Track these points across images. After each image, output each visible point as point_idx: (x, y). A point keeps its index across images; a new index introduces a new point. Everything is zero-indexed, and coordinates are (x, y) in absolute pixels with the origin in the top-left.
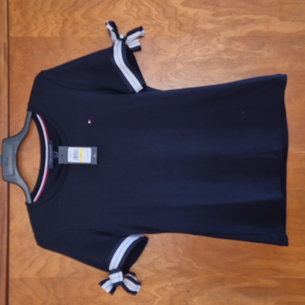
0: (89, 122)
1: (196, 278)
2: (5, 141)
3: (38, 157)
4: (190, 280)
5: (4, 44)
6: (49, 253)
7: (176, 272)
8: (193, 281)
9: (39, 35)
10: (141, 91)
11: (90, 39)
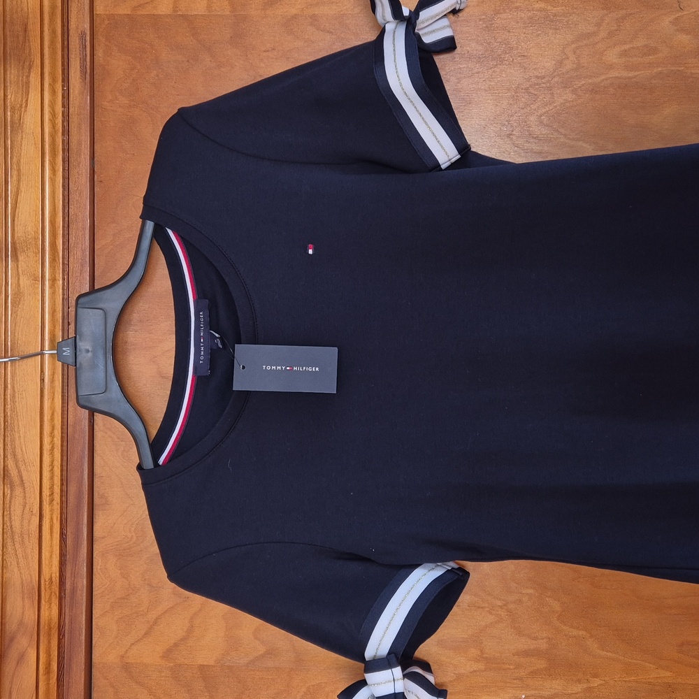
0: (311, 252)
1: (596, 682)
2: (81, 300)
3: (170, 343)
4: (578, 688)
5: (83, 35)
6: (197, 600)
7: (541, 664)
8: (589, 689)
9: (175, 8)
10: (454, 166)
11: (314, 18)
